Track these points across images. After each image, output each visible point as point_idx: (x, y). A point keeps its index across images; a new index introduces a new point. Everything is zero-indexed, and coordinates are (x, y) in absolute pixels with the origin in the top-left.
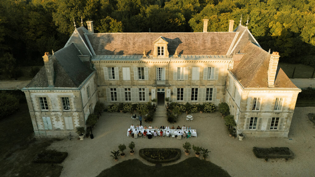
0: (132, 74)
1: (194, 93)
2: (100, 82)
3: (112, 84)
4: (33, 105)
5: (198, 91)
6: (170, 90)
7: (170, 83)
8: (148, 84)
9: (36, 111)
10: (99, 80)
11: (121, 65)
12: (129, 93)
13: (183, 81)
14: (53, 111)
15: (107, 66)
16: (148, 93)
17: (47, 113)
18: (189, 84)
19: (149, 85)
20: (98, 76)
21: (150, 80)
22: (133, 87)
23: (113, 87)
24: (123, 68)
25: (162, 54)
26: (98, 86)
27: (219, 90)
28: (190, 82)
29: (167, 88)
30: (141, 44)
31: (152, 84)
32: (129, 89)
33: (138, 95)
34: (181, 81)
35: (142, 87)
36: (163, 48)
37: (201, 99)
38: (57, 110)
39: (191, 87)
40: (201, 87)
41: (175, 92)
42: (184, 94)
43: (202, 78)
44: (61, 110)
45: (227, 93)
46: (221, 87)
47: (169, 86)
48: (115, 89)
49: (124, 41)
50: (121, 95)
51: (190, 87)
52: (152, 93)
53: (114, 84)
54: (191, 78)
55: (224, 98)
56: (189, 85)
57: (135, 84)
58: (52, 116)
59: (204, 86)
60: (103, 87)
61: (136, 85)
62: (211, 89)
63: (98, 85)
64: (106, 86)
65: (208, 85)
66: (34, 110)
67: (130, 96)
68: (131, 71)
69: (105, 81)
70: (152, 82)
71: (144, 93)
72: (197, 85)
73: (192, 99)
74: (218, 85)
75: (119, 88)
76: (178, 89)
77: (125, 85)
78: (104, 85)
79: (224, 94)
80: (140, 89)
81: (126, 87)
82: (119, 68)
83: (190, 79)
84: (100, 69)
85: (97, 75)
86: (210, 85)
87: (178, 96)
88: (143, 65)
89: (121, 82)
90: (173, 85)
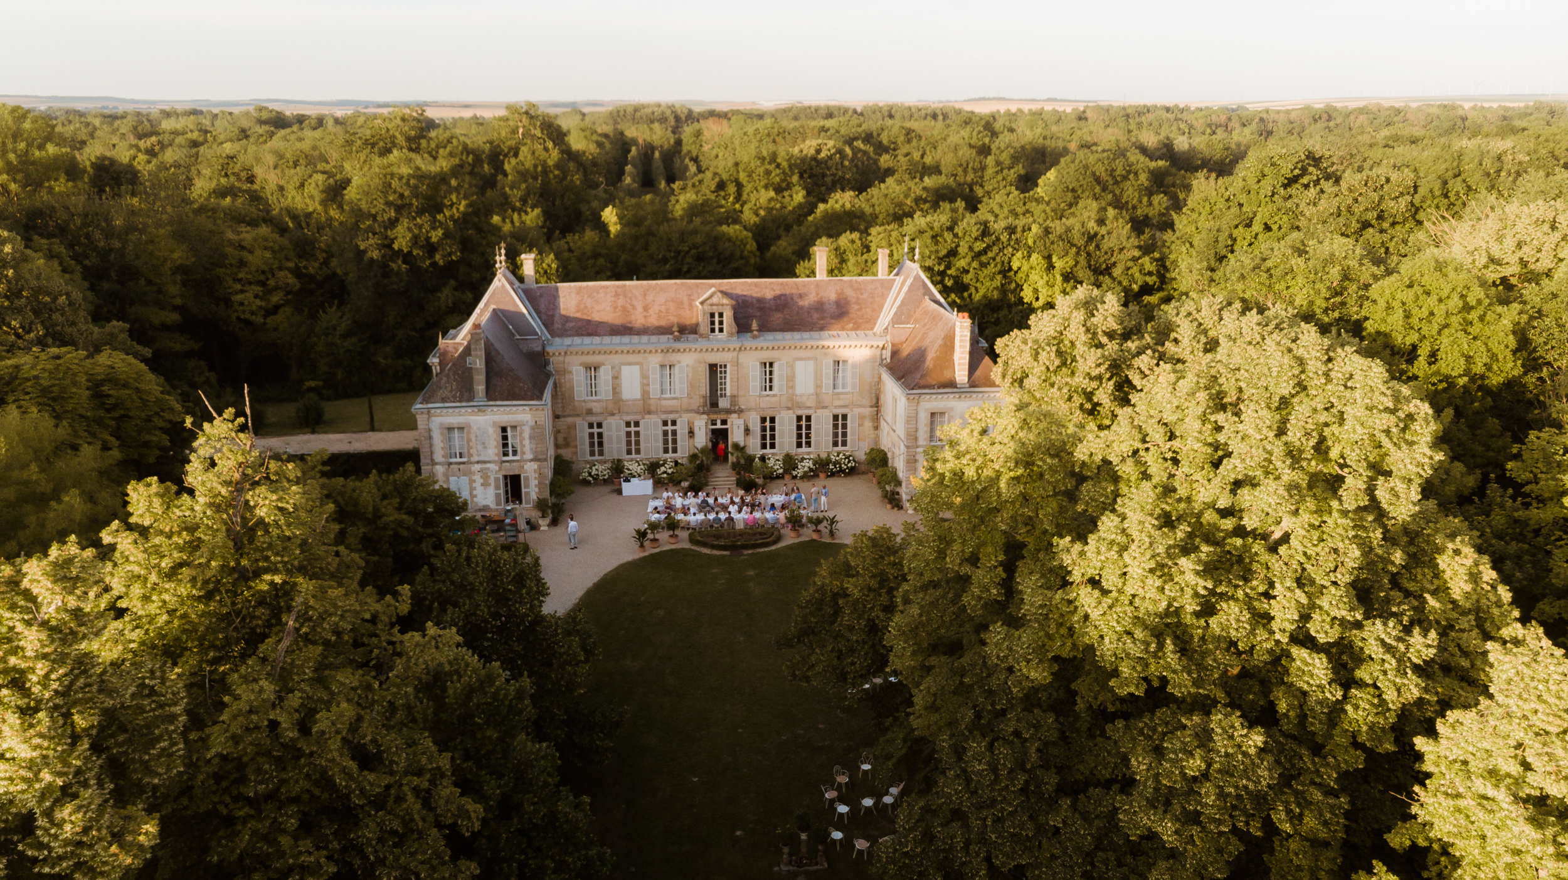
0: (645, 381)
1: (804, 428)
2: (563, 407)
3: (594, 410)
4: (431, 446)
5: (813, 423)
6: (741, 421)
7: (743, 403)
8: (685, 406)
9: (437, 464)
10: (563, 401)
11: (616, 359)
12: (637, 434)
13: (774, 398)
14: (478, 462)
15: (581, 364)
16: (687, 431)
17: (461, 466)
18: (790, 405)
19: (688, 411)
20: (560, 390)
21: (691, 398)
22: (647, 416)
23: (594, 419)
24: (623, 368)
25: (721, 330)
26: (560, 417)
27: (862, 417)
28: (792, 400)
29: (734, 416)
30: (663, 308)
31: (695, 408)
32: (637, 424)
33: (661, 437)
34: (767, 398)
35: (670, 417)
36: (721, 315)
37: (822, 443)
38: (487, 459)
39: (794, 413)
40: (819, 411)
41: (756, 427)
42: (777, 433)
43: (821, 387)
44: (496, 458)
45: (882, 422)
46: (868, 411)
47: (740, 412)
48: (600, 425)
49: (621, 302)
50: (614, 440)
51: (791, 412)
52: (696, 430)
53: (599, 410)
54: (793, 387)
55: (877, 439)
56: (789, 408)
57: (653, 408)
58: (474, 473)
59: (826, 407)
60: (570, 420)
61: (655, 413)
62: (845, 417)
63: (560, 413)
64: (578, 415)
65: (836, 407)
66: (432, 460)
67: (638, 443)
68: (644, 376)
69: (577, 404)
70: (696, 403)
71: (674, 433)
72: (810, 408)
73: (799, 445)
74: (860, 406)
75: (610, 420)
76: (763, 420)
77: (627, 413)
78: (573, 413)
79: (876, 428)
80: (665, 423)
81: (628, 418)
82: (613, 368)
83: (790, 391)
84: (565, 372)
85: (556, 387)
86: (840, 407)
87: (764, 437)
88: (673, 358)
89: (617, 405)
90: (749, 410)
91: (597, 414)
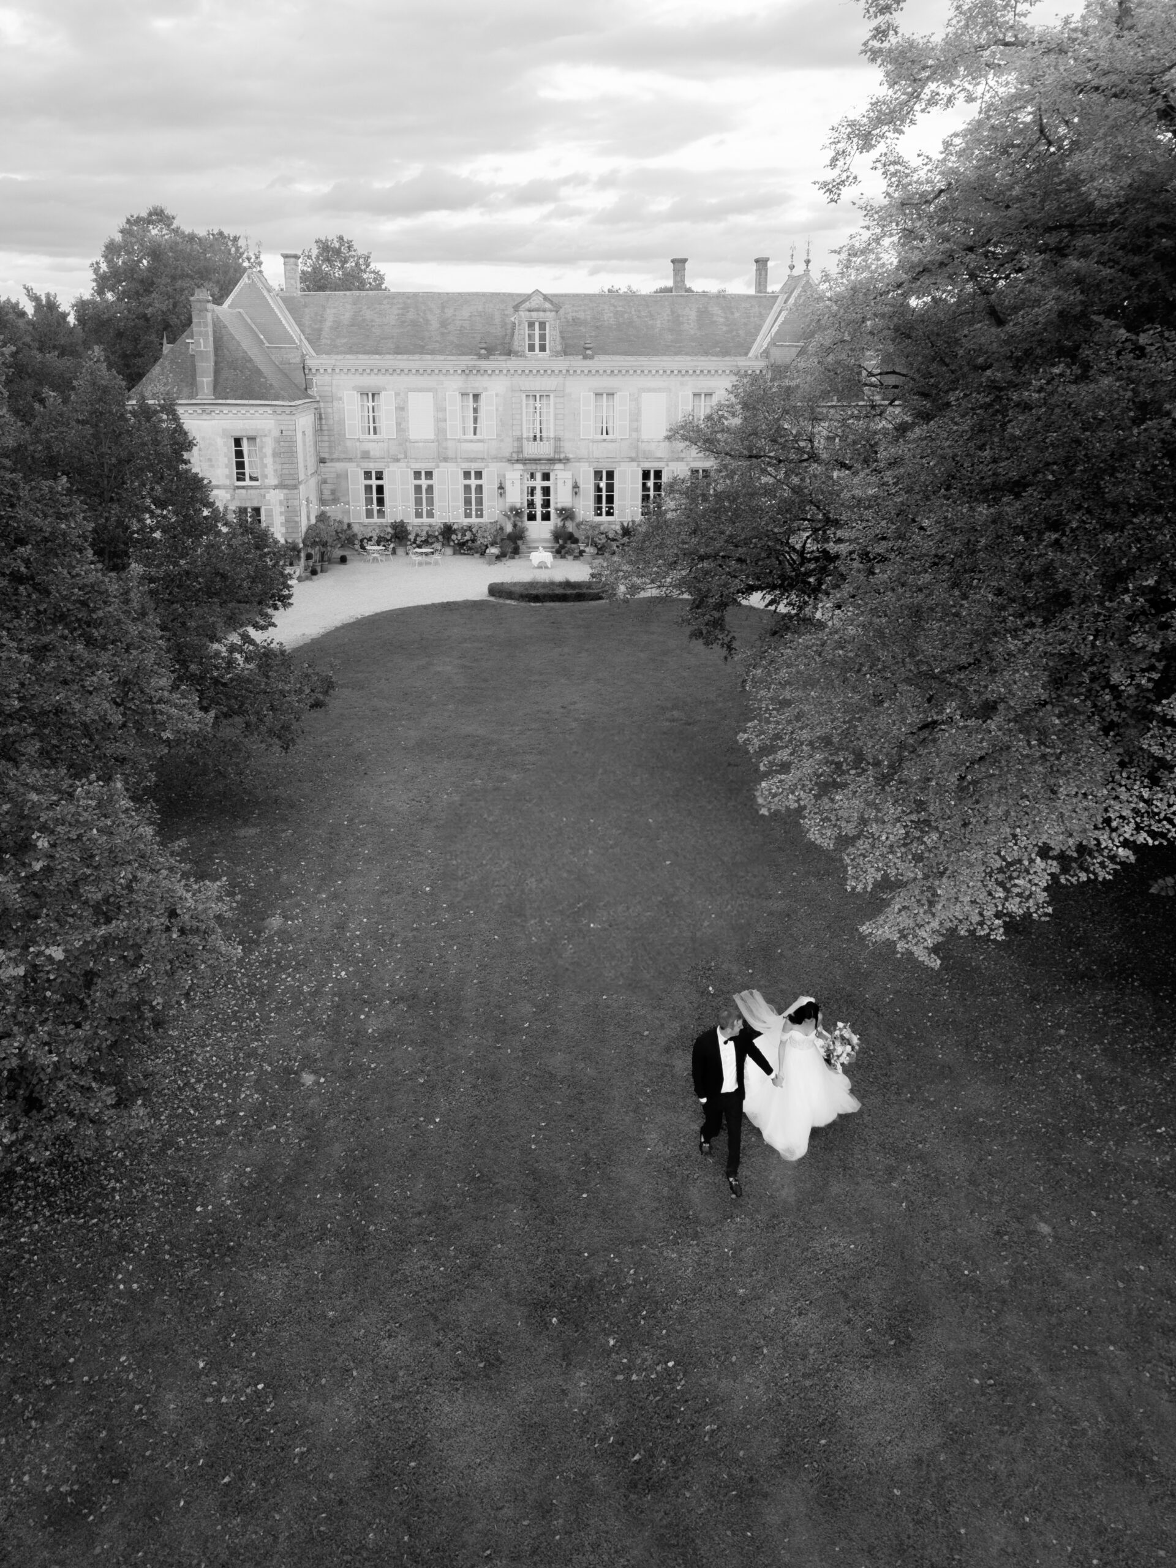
0: (440, 415)
1: (652, 488)
2: (330, 447)
3: (372, 453)
5: (664, 480)
6: (568, 477)
7: (569, 450)
8: (493, 452)
10: (326, 438)
11: (403, 382)
12: (430, 489)
13: (613, 444)
15: (354, 388)
16: (496, 486)
18: (634, 455)
19: (497, 459)
20: (324, 422)
21: (502, 441)
22: (442, 464)
23: (373, 467)
24: (410, 394)
25: (543, 348)
26: (322, 461)
28: (637, 447)
29: (558, 466)
30: (466, 324)
31: (507, 455)
32: (429, 475)
33: (461, 495)
34: (604, 444)
35: (473, 467)
36: (542, 326)
39: (638, 466)
40: (671, 464)
41: (588, 484)
42: (616, 494)
47: (566, 461)
48: (379, 476)
49: (411, 316)
50: (399, 495)
51: (635, 464)
52: (508, 485)
53: (378, 455)
54: (637, 430)
56: (632, 460)
57: (450, 454)
59: (683, 459)
60: (339, 466)
61: (454, 459)
63: (323, 455)
64: (350, 460)
67: (430, 502)
68: (440, 408)
69: (349, 444)
70: (508, 448)
71: (479, 488)
72: (660, 459)
75: (394, 468)
76: (598, 474)
77: (417, 460)
78: (342, 456)
80: (467, 475)
81: (417, 466)
82: (397, 394)
83: (634, 435)
84: (329, 398)
85: (321, 419)
87: (598, 499)
88: (478, 383)
89: (403, 449)
90: (579, 460)
91: (375, 460)
